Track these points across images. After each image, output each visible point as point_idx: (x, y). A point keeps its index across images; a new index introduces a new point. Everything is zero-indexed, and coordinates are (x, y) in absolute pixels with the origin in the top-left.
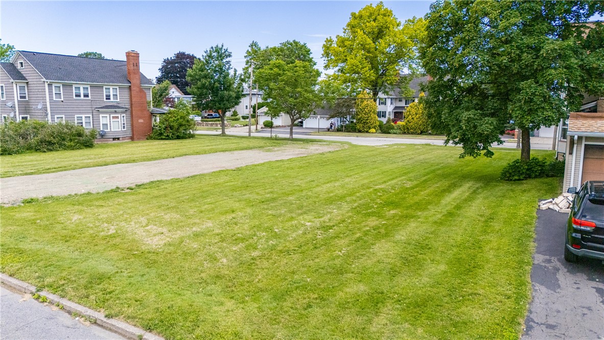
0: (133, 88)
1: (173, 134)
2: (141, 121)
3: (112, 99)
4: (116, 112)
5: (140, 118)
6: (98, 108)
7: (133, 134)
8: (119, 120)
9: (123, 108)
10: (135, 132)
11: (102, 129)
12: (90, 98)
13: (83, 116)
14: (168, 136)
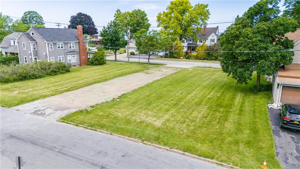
0: (80, 43)
1: (98, 63)
2: (84, 57)
3: (72, 48)
4: (74, 54)
5: (83, 56)
6: (67, 53)
7: (81, 63)
8: (75, 57)
9: (76, 52)
10: (81, 62)
11: (68, 62)
12: (63, 48)
13: (61, 57)
14: (96, 64)
